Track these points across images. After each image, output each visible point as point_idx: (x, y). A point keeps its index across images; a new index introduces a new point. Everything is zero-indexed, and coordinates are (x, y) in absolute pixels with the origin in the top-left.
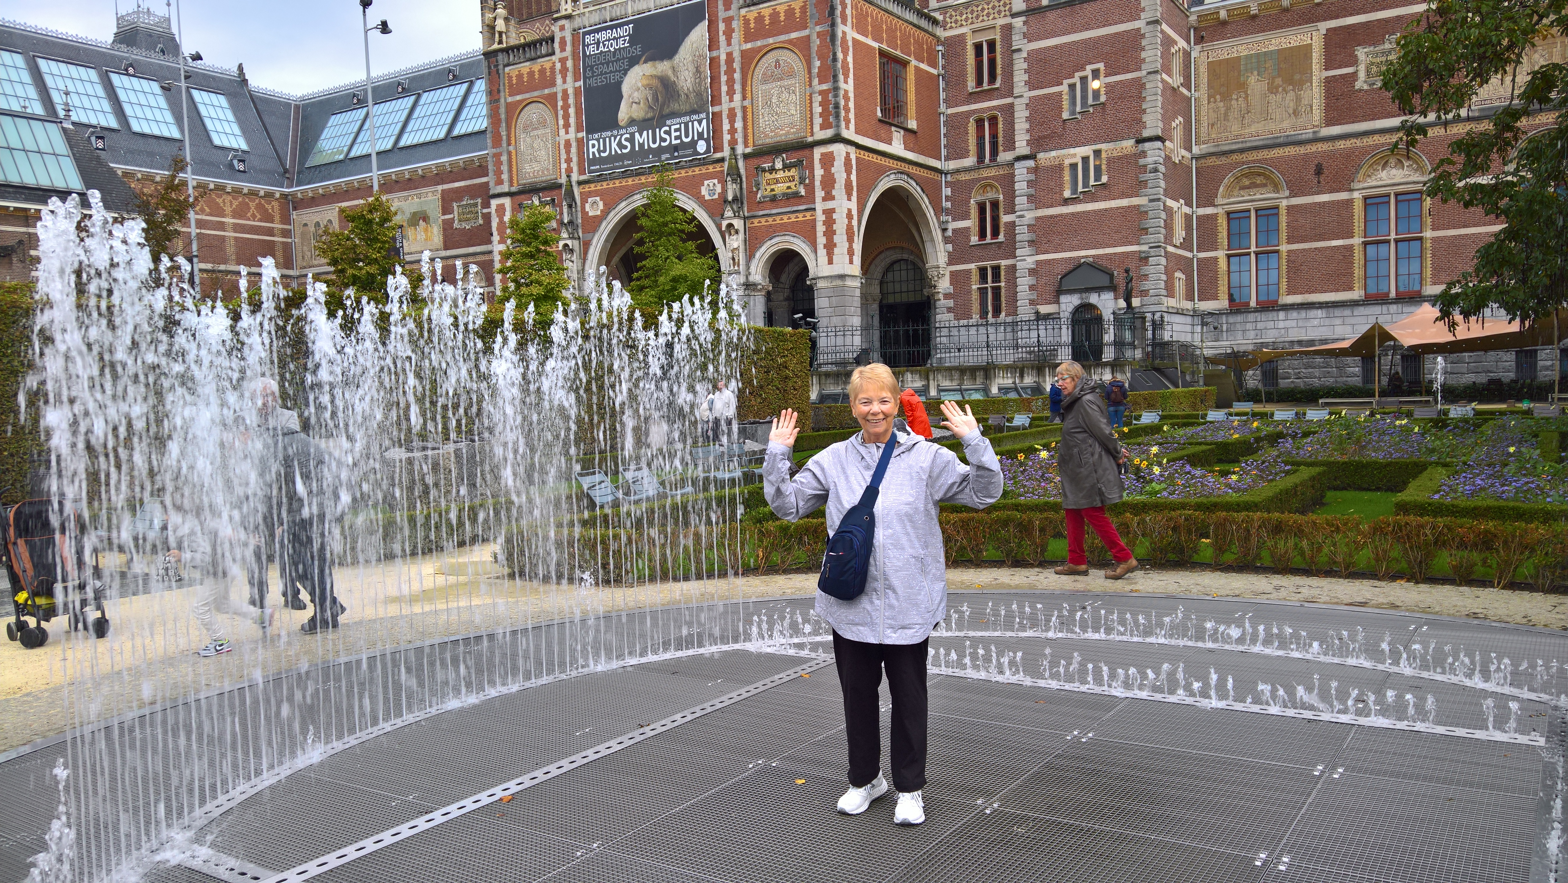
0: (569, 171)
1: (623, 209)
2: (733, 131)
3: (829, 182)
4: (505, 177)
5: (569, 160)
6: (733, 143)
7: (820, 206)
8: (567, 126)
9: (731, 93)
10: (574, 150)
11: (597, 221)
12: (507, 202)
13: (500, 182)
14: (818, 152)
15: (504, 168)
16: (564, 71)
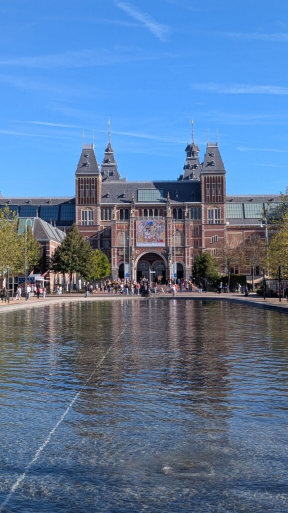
0: (132, 245)
1: (144, 253)
2: (169, 243)
3: (188, 253)
4: (116, 244)
5: (132, 243)
6: (170, 245)
7: (186, 257)
8: (132, 237)
9: (169, 236)
10: (134, 241)
11: (138, 255)
12: (116, 249)
13: (114, 245)
14: (186, 249)
15: (116, 242)
16: (132, 227)
